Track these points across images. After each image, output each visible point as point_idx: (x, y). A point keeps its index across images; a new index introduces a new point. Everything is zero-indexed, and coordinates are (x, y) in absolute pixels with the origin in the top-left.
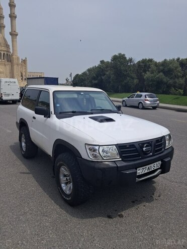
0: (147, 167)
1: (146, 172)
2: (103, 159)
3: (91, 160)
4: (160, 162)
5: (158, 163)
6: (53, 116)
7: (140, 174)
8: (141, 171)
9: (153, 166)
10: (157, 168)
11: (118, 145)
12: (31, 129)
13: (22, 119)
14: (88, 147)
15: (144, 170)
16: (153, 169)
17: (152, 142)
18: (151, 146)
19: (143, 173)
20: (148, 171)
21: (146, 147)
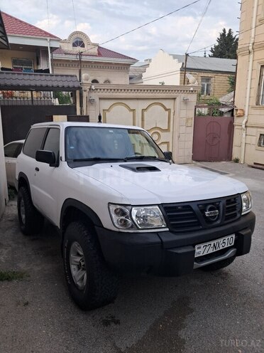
0: (212, 243)
1: (211, 251)
2: (139, 229)
4: (234, 236)
5: (230, 237)
6: (64, 164)
7: (201, 255)
8: (202, 250)
9: (222, 242)
10: (229, 245)
11: (164, 206)
12: (33, 186)
13: (21, 173)
14: (113, 208)
15: (208, 248)
16: (221, 248)
17: (219, 202)
18: (218, 208)
19: (205, 253)
20: (214, 251)
21: (210, 210)
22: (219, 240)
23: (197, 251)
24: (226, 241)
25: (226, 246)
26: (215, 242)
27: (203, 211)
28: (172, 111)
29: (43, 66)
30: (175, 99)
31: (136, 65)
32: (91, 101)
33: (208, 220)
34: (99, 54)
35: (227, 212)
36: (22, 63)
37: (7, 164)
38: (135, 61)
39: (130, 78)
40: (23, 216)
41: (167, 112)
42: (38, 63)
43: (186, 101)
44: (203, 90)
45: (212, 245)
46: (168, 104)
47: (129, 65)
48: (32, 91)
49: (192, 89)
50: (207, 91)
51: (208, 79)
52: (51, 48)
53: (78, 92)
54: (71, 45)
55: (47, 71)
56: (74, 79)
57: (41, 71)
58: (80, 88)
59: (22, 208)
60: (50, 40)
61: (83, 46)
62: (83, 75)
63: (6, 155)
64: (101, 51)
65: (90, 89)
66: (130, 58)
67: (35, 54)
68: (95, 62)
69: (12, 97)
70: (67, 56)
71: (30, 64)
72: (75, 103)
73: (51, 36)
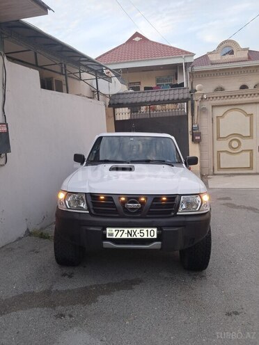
0: (126, 230)
2: (68, 208)
4: (155, 230)
5: (150, 229)
7: (114, 237)
8: (114, 232)
9: (138, 232)
10: (150, 237)
15: (120, 232)
16: (139, 237)
17: (146, 198)
19: (118, 237)
20: (129, 237)
21: (131, 203)
22: (135, 230)
23: (108, 232)
24: (145, 232)
25: (145, 237)
26: (130, 230)
29: (179, 81)
32: (203, 110)
34: (249, 58)
35: (153, 208)
45: (126, 232)
52: (185, 63)
53: (190, 102)
55: (182, 85)
58: (189, 99)
61: (232, 54)
64: (252, 55)
65: (202, 98)
67: (174, 70)
69: (154, 110)
70: (213, 66)
71: (171, 80)
72: (188, 113)
73: (186, 52)
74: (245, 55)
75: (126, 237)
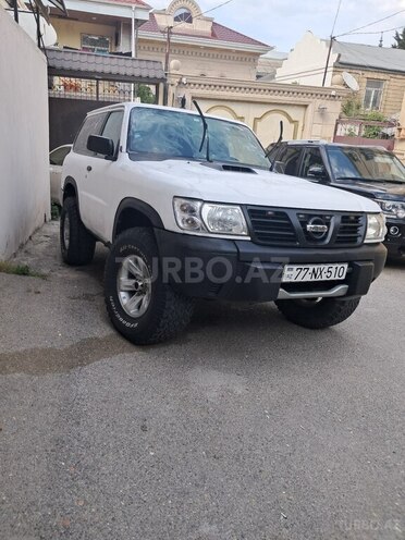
0: (311, 267)
1: (308, 278)
2: (209, 232)
3: (181, 231)
4: (346, 266)
5: (339, 266)
6: (124, 157)
7: (293, 280)
8: (295, 273)
9: (326, 270)
10: (337, 278)
11: (249, 207)
12: (81, 193)
13: (69, 178)
14: (178, 202)
15: (303, 273)
16: (324, 278)
17: (331, 216)
18: (328, 224)
19: (299, 280)
20: (313, 279)
21: (314, 223)
22: (322, 266)
23: (286, 273)
24: (333, 270)
25: (332, 278)
26: (316, 267)
27: (304, 224)
28: (301, 125)
29: (123, 48)
30: (306, 106)
31: (268, 55)
32: (179, 101)
33: (310, 236)
34: (213, 35)
35: (340, 233)
36: (94, 42)
37: (52, 174)
38: (268, 48)
39: (258, 77)
40: (67, 242)
41: (293, 125)
42: (117, 44)
43: (322, 112)
44: (367, 100)
45: (311, 271)
46: (295, 113)
47: (258, 55)
48: (98, 80)
49: (333, 93)
50: (375, 102)
51: (378, 83)
52: (137, 20)
53: (161, 85)
54: (172, 18)
55: (129, 54)
56: (157, 66)
57: (121, 54)
58: (164, 80)
59: (67, 231)
60: (136, 8)
61: (190, 21)
62: (173, 63)
63: (52, 163)
64: (217, 31)
65: (179, 83)
66: (260, 44)
67: (115, 28)
68: (206, 48)
70: (163, 35)
71: (106, 44)
74: (207, 28)
75: (309, 280)
